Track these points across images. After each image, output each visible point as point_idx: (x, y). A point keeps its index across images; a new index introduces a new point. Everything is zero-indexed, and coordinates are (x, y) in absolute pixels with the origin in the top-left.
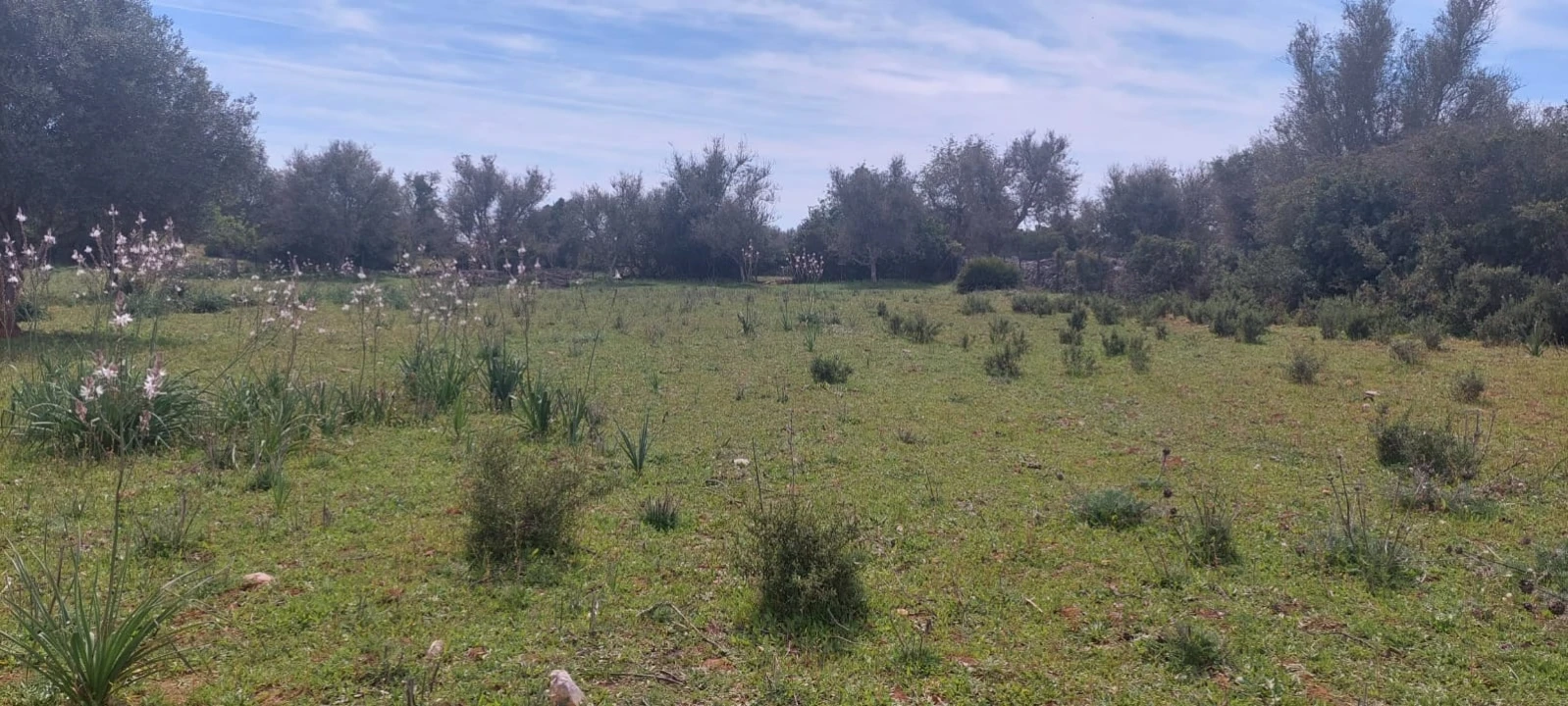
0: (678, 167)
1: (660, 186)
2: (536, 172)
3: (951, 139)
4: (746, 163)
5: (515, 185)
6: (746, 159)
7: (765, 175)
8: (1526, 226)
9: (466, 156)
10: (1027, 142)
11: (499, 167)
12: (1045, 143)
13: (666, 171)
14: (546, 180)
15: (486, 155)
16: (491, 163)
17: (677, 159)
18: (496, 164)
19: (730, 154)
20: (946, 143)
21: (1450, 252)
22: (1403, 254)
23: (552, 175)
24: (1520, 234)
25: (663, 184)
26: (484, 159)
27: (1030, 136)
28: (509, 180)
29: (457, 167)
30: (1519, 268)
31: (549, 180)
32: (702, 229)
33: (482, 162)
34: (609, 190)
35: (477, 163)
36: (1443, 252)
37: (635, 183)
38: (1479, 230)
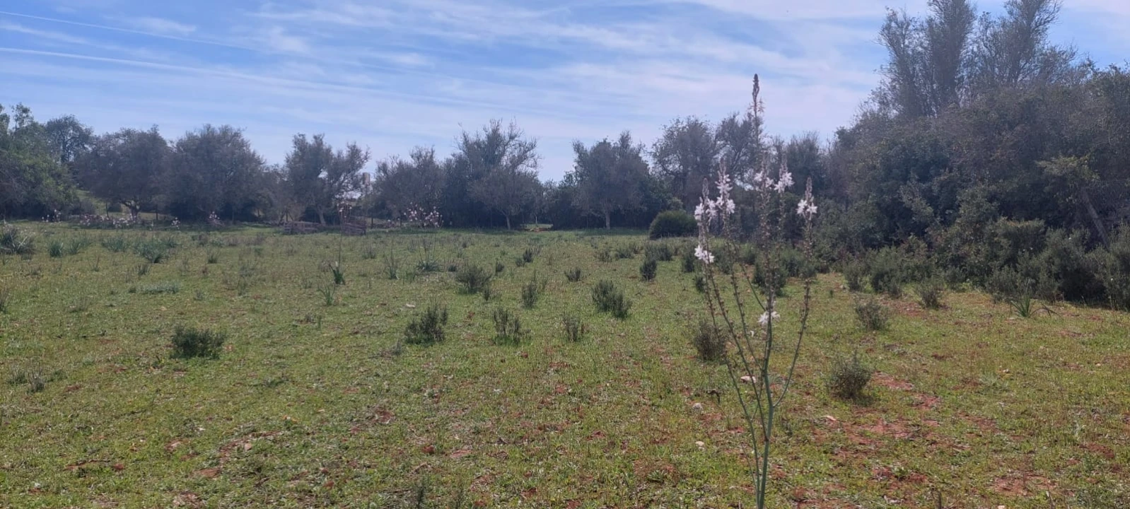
0: (466, 141)
1: (451, 157)
2: (354, 146)
3: (678, 120)
4: (516, 139)
5: (339, 156)
6: (516, 136)
7: (532, 148)
8: (1053, 181)
9: (303, 135)
10: (732, 120)
11: (327, 142)
12: (745, 122)
13: (457, 145)
14: (363, 153)
15: (316, 134)
16: (321, 140)
17: (465, 137)
18: (324, 141)
19: (504, 131)
20: (674, 123)
21: (987, 206)
22: (949, 209)
23: (369, 148)
24: (1047, 189)
25: (454, 155)
26: (315, 137)
27: (734, 117)
28: (334, 152)
29: (296, 143)
30: (1042, 223)
31: (367, 153)
32: (477, 190)
33: (314, 140)
34: (409, 161)
35: (310, 140)
36: (979, 206)
37: (429, 155)
38: (1011, 185)
